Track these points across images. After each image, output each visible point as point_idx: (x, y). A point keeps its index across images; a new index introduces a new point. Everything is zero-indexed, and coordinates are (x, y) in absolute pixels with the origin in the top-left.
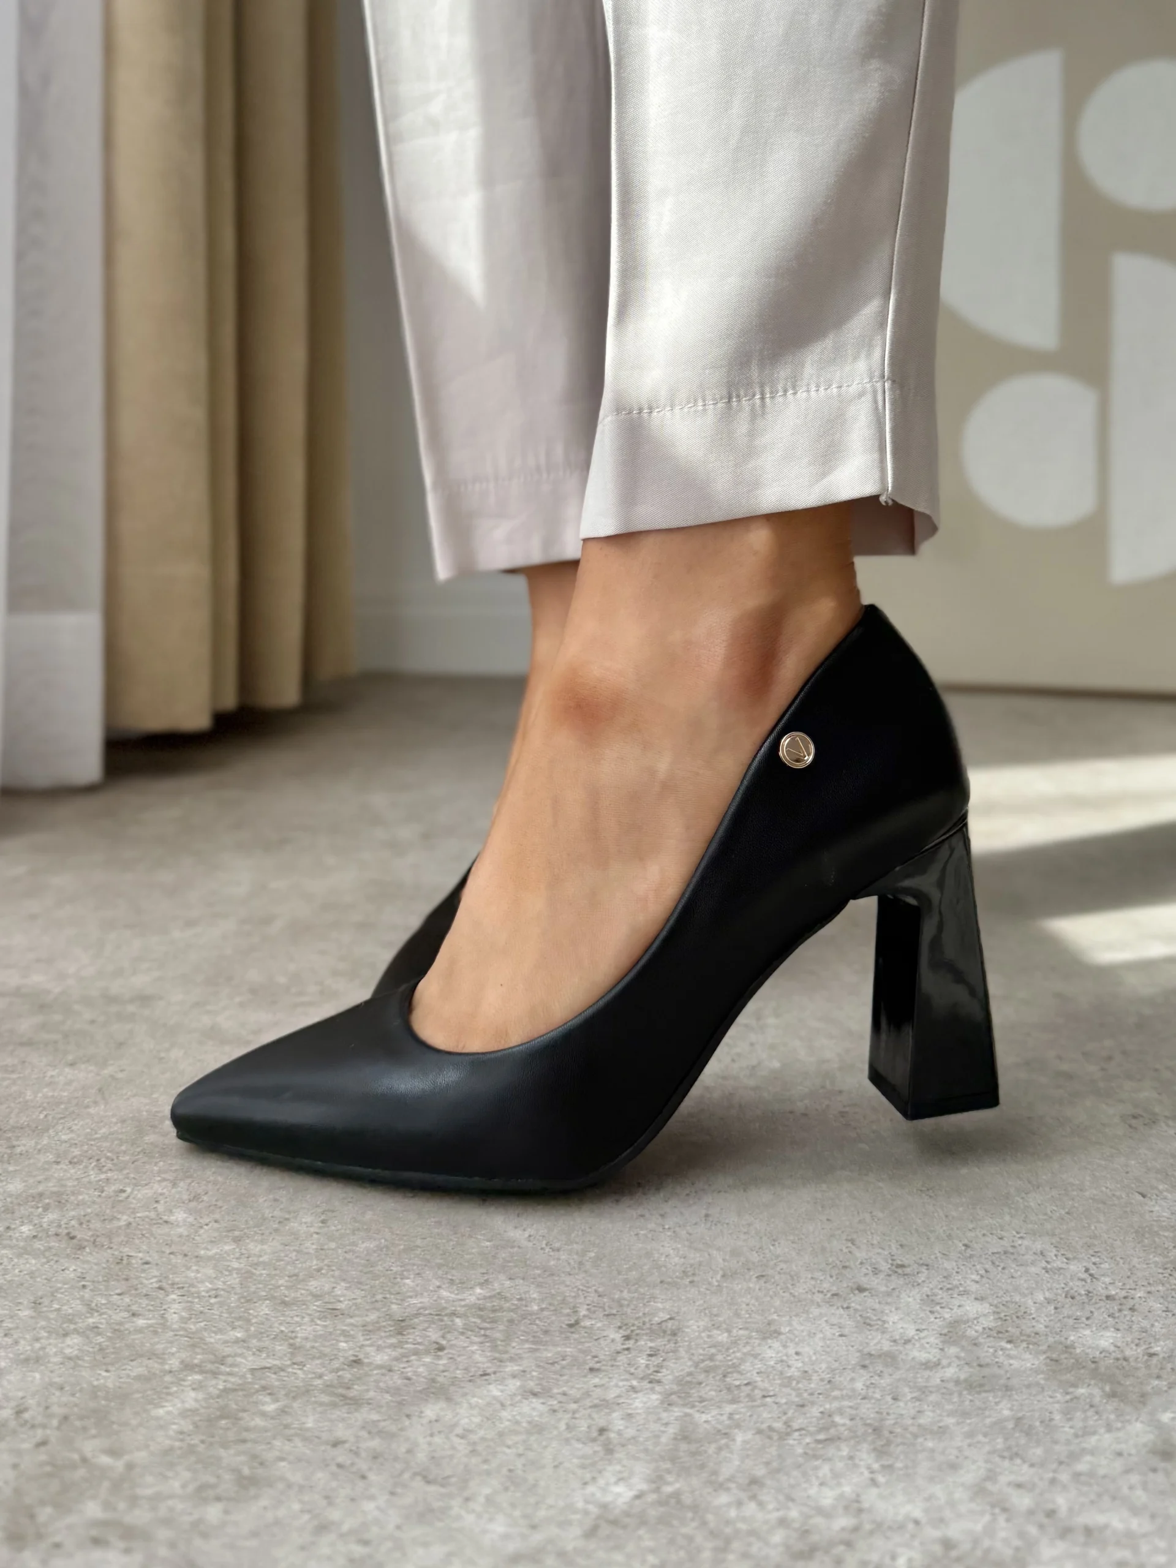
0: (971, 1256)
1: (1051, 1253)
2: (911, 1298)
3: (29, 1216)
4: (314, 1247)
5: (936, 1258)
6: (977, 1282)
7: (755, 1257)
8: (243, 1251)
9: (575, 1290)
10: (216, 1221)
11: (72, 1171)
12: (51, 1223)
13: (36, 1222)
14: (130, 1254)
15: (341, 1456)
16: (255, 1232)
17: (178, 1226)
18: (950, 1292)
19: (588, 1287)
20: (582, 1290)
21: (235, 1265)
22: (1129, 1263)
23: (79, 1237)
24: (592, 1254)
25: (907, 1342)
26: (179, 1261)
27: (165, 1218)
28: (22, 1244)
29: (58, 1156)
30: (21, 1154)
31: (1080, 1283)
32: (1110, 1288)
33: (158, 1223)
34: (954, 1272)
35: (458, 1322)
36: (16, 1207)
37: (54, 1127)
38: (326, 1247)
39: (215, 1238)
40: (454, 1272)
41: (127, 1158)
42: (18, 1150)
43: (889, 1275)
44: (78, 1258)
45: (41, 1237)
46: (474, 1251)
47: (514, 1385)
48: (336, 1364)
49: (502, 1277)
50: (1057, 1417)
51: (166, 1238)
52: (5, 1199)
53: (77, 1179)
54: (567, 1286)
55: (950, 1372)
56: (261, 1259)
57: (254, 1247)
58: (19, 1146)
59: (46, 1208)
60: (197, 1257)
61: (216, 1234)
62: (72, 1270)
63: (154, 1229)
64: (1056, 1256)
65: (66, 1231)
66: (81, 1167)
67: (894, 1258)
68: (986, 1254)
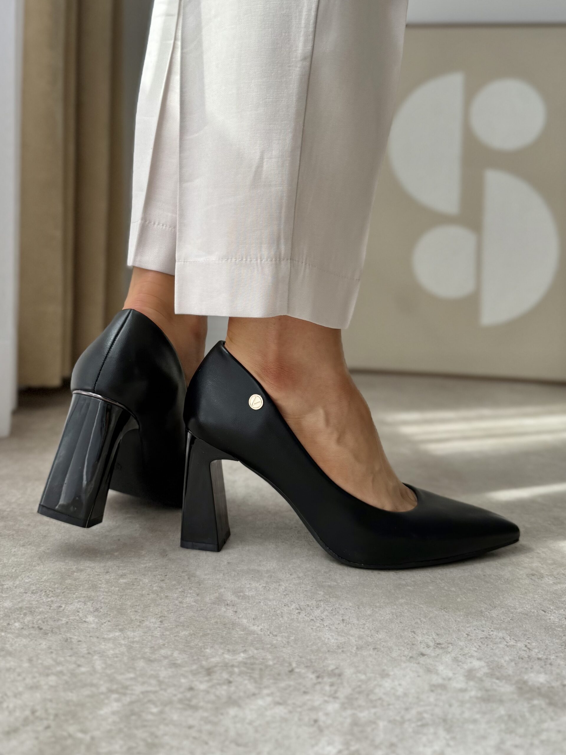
0: (471, 640)
1: (508, 638)
2: (447, 659)
3: (17, 618)
4: (159, 634)
5: (455, 640)
6: (476, 651)
7: (370, 640)
8: (126, 636)
9: (288, 655)
10: (109, 621)
11: (34, 597)
12: (29, 622)
13: (22, 621)
14: (71, 637)
15: (193, 733)
16: (129, 627)
17: (91, 623)
18: (465, 656)
19: (295, 653)
20: (292, 655)
21: (123, 642)
22: (545, 643)
23: (44, 628)
24: (293, 638)
25: (450, 679)
26: (95, 640)
27: (84, 620)
28: (17, 632)
29: (26, 590)
30: (7, 589)
31: (524, 652)
32: (538, 654)
33: (81, 622)
34: (464, 647)
35: (236, 670)
36: (10, 614)
37: (20, 575)
38: (165, 634)
39: (110, 629)
40: (229, 646)
41: (59, 591)
42: (5, 587)
43: (435, 648)
44: (46, 639)
45: (25, 629)
46: (236, 636)
47: (269, 699)
48: (182, 690)
49: (252, 648)
50: (527, 715)
51: (87, 629)
52: (4, 610)
53: (37, 601)
54: (285, 653)
55: (473, 693)
56: (135, 640)
57: (130, 634)
58: (5, 585)
59: (25, 614)
60: (103, 638)
61: (110, 627)
62: (44, 644)
63: (80, 625)
64: (510, 639)
65: (37, 626)
66: (38, 595)
67: (435, 640)
68: (478, 639)
